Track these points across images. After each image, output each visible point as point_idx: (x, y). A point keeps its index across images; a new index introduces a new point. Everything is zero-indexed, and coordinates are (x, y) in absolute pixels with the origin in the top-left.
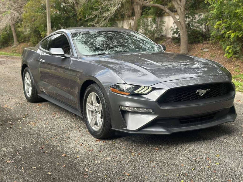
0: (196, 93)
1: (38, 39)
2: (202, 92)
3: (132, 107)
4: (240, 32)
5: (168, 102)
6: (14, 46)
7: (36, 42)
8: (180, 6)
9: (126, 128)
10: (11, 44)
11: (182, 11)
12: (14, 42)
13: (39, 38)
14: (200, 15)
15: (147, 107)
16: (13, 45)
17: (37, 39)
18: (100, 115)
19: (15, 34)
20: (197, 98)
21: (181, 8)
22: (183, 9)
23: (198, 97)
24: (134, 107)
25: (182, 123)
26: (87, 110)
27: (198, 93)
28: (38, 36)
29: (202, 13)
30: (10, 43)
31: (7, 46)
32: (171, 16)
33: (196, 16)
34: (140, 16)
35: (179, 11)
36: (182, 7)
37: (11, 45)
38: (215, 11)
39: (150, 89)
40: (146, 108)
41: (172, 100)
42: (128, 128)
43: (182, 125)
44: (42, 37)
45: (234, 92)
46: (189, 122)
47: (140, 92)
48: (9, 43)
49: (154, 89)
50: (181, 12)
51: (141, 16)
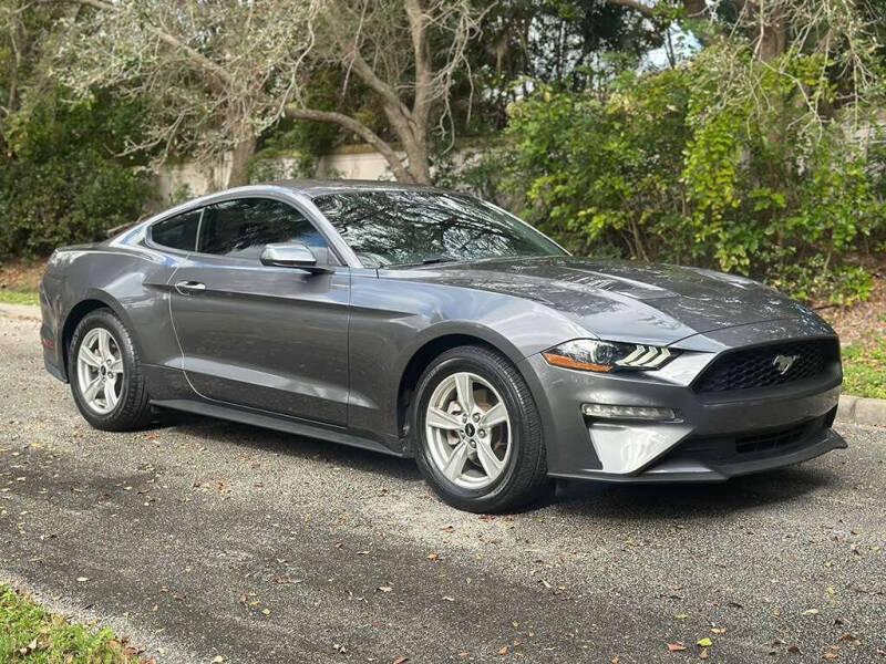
0: (774, 364)
2: (785, 363)
3: (618, 406)
4: (619, 214)
5: (711, 390)
8: (411, 123)
9: (601, 468)
11: (420, 139)
14: (470, 155)
15: (661, 404)
18: (487, 440)
20: (774, 378)
21: (415, 129)
22: (420, 134)
23: (776, 376)
24: (625, 407)
25: (741, 450)
26: (429, 431)
27: (778, 364)
29: (474, 150)
32: (383, 154)
33: (458, 159)
34: (252, 152)
35: (408, 140)
36: (419, 126)
38: (527, 147)
39: (665, 354)
40: (659, 408)
41: (722, 385)
42: (605, 470)
43: (740, 455)
45: (838, 364)
46: (753, 450)
47: (634, 364)
49: (677, 353)
50: (416, 143)
51: (256, 151)
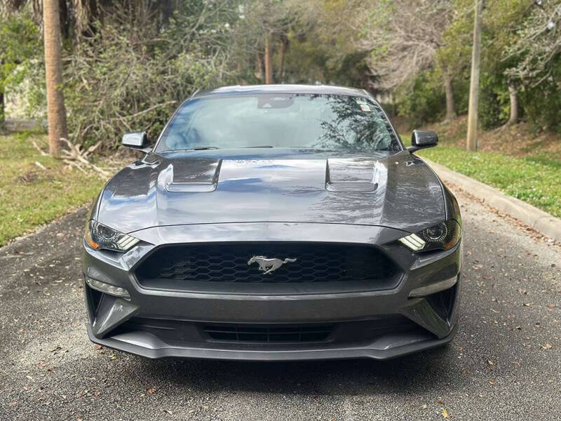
0: (249, 263)
1: (491, 106)
2: (268, 264)
6: (446, 121)
7: (485, 113)
10: (442, 116)
12: (445, 113)
13: (493, 105)
16: (444, 120)
17: (487, 107)
19: (452, 95)
27: (256, 264)
28: (491, 99)
30: (439, 117)
31: (433, 122)
37: (441, 119)
44: (500, 100)
48: (437, 114)
